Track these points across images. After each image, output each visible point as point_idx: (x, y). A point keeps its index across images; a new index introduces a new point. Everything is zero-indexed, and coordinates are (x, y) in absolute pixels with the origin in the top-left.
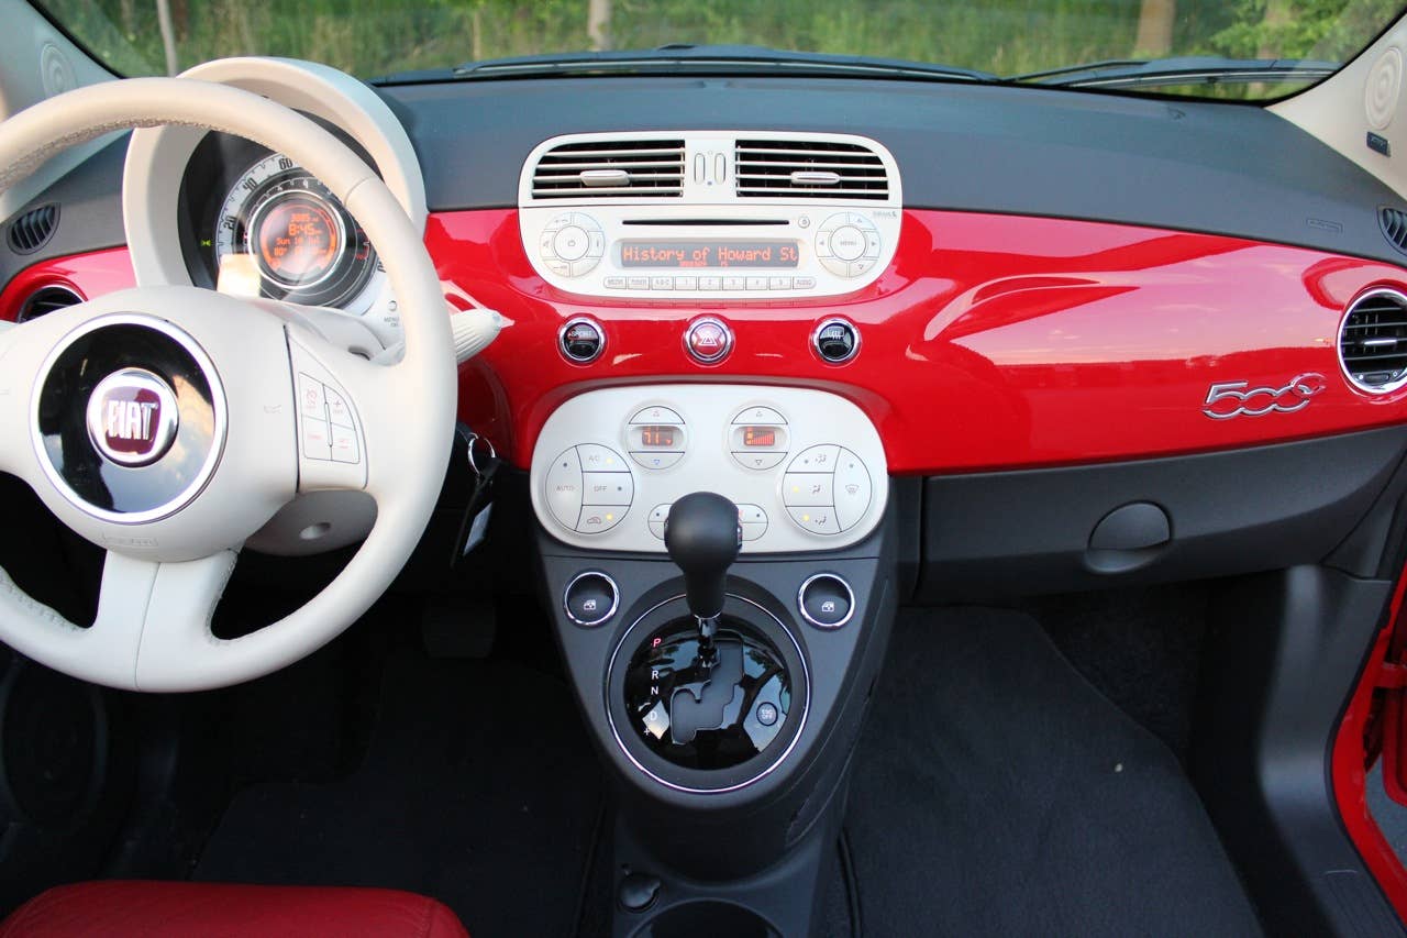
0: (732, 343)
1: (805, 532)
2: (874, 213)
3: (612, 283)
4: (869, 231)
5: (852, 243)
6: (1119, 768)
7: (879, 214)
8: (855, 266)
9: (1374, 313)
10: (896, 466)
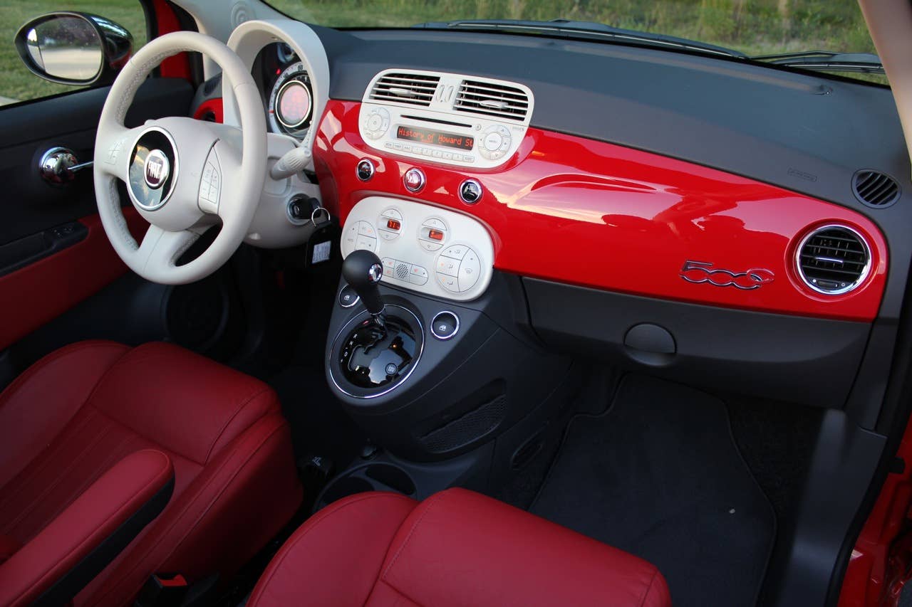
0: (424, 184)
1: (443, 289)
2: (513, 128)
3: (387, 145)
4: (506, 137)
5: (495, 142)
6: (732, 511)
7: (516, 128)
8: (494, 154)
9: (830, 239)
10: (498, 265)
